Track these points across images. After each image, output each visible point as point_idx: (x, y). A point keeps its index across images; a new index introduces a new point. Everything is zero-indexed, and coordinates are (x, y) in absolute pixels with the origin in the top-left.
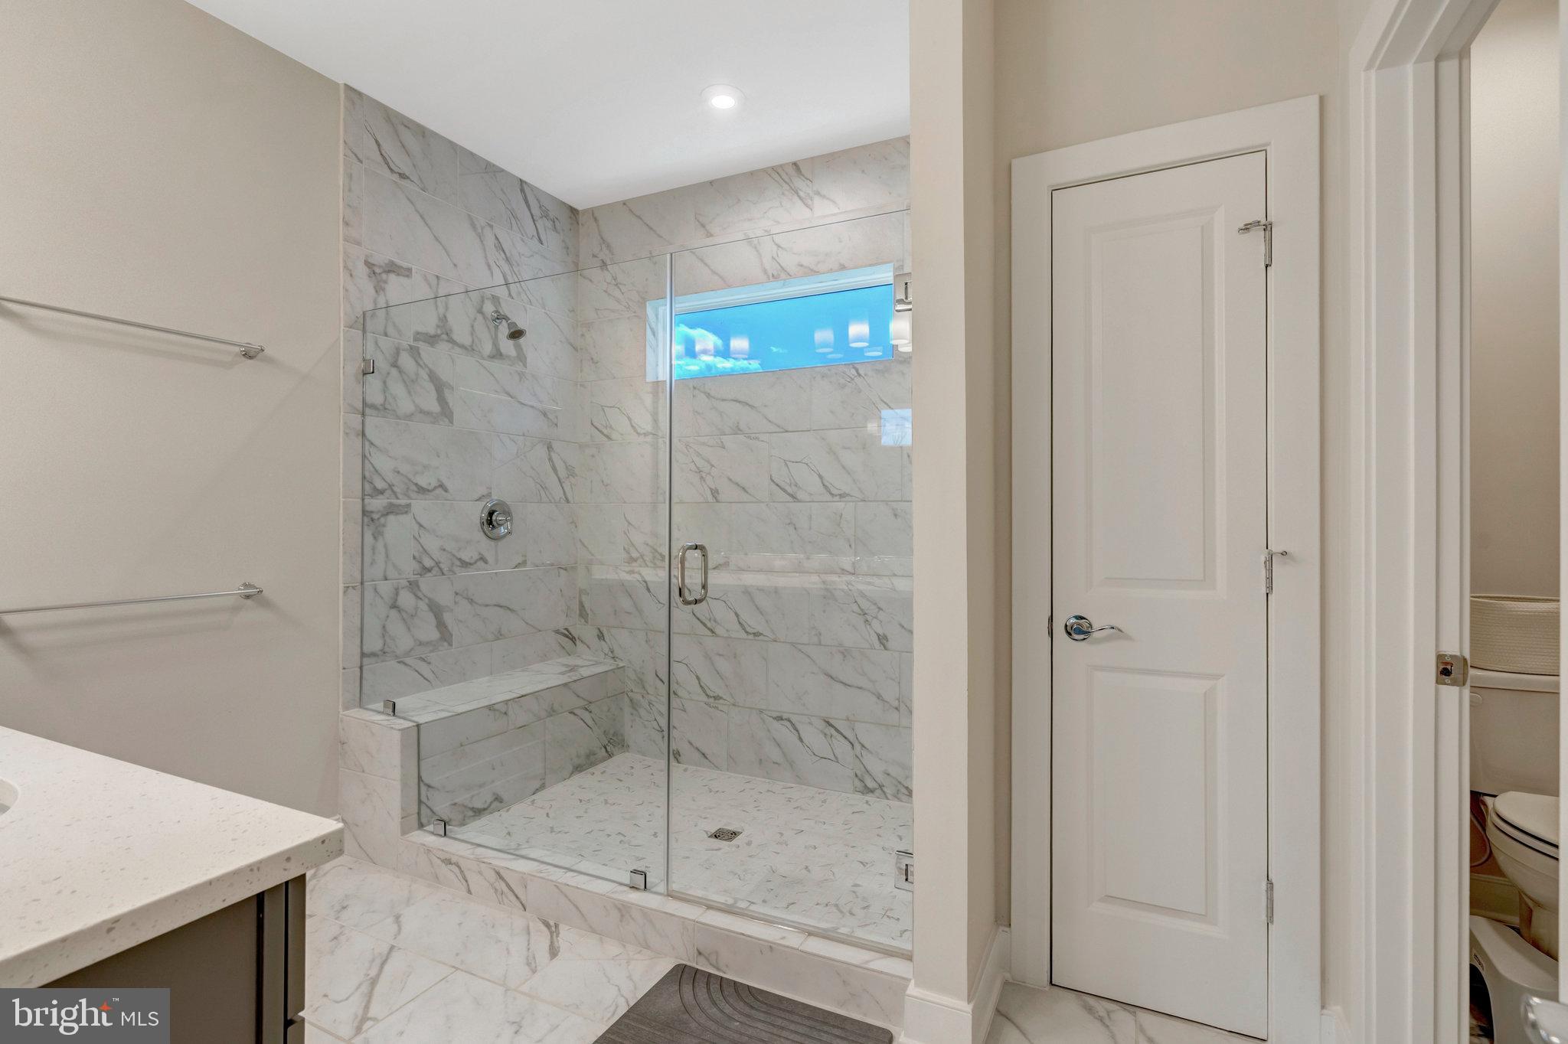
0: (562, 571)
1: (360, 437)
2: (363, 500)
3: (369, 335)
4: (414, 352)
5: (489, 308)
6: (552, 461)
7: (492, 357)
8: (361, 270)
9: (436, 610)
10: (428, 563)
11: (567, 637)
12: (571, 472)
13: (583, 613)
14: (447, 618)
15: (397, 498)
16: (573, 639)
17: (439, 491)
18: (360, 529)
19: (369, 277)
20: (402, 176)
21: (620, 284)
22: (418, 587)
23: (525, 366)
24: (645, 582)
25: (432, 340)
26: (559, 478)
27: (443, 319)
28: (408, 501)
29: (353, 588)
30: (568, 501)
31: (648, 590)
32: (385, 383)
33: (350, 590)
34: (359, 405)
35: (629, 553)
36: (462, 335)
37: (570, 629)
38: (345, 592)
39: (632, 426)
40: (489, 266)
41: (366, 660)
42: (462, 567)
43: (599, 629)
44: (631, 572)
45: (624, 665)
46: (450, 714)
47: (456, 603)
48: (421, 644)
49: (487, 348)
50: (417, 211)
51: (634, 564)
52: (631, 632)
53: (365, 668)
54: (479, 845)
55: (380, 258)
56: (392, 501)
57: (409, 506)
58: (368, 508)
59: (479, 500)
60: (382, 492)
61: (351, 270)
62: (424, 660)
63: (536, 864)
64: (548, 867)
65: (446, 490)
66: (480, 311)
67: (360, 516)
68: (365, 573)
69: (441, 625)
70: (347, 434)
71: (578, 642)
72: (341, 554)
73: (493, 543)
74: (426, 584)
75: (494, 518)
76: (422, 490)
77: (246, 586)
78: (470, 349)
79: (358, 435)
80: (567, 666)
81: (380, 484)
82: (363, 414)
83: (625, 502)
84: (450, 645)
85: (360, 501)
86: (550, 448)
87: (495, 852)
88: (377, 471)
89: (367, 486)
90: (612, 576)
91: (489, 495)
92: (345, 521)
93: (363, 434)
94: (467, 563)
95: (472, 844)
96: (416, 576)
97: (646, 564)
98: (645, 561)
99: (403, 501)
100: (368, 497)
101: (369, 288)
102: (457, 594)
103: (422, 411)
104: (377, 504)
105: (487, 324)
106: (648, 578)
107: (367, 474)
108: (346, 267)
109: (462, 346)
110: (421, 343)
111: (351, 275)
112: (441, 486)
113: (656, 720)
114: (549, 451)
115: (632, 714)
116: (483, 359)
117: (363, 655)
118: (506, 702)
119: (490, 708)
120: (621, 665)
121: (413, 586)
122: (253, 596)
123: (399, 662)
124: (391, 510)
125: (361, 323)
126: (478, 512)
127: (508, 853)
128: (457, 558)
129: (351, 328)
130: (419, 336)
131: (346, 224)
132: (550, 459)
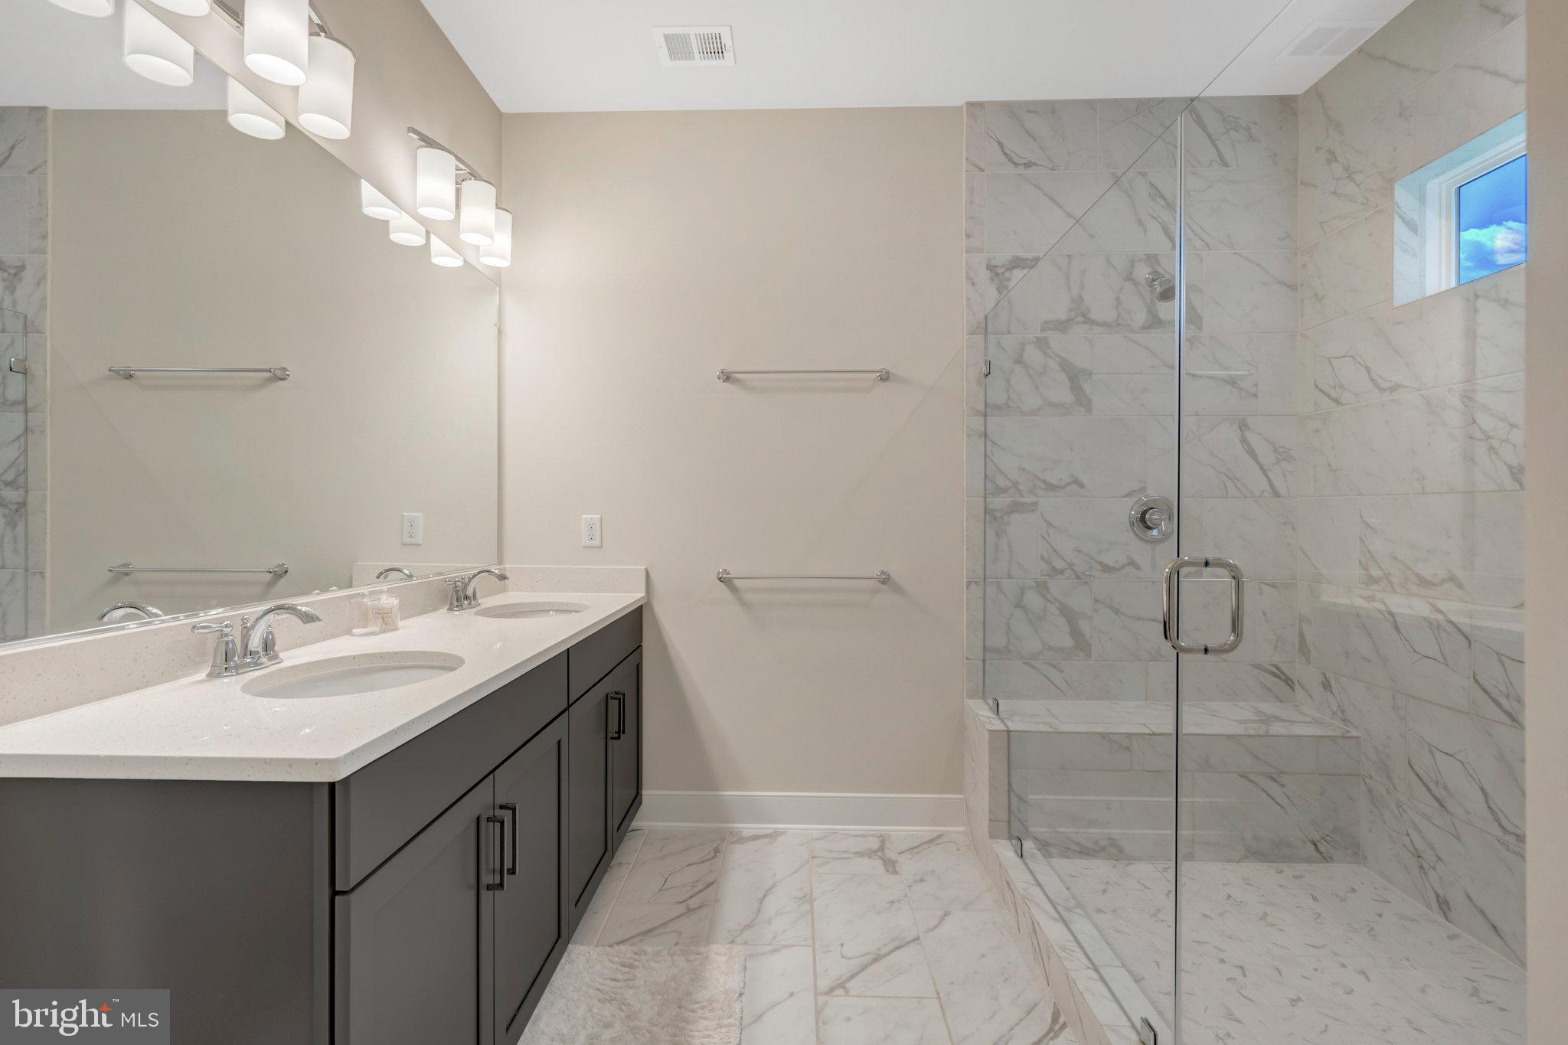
0: (1264, 587)
1: (983, 438)
2: (985, 498)
3: (991, 337)
4: (1042, 344)
5: (1143, 272)
6: (1249, 445)
7: (1147, 327)
8: (984, 275)
9: (1070, 616)
10: (1059, 564)
11: (1276, 675)
12: (1283, 455)
13: (1304, 649)
14: (1084, 625)
15: (1023, 497)
16: (1288, 682)
17: (1074, 487)
18: (983, 526)
19: (992, 280)
20: (1028, 165)
21: (1354, 173)
22: (1047, 589)
23: (1200, 329)
24: (1391, 614)
25: (1063, 326)
26: (1261, 466)
27: (1078, 301)
28: (1035, 499)
29: (976, 583)
30: (1277, 494)
31: (1397, 628)
32: (1008, 381)
33: (973, 585)
34: (981, 407)
35: (1367, 570)
36: (1102, 311)
37: (1282, 667)
38: (967, 586)
39: (1372, 379)
40: (1141, 223)
41: (988, 655)
42: (1105, 571)
43: (1324, 674)
44: (1371, 599)
45: (1358, 734)
46: (1051, 730)
47: (1095, 611)
48: (1051, 648)
49: (1140, 317)
50: (1045, 194)
51: (1375, 587)
52: (1370, 689)
53: (987, 662)
54: (1039, 885)
55: (1002, 258)
56: (1017, 499)
57: (1036, 503)
58: (991, 506)
59: (1128, 495)
60: (1005, 491)
61: (972, 279)
62: (1054, 666)
63: (1070, 938)
64: (1079, 950)
65: (1082, 486)
66: (1129, 278)
67: (983, 515)
68: (987, 569)
69: (1076, 632)
70: (969, 436)
71: (1297, 686)
72: (965, 549)
73: (1148, 547)
74: (1056, 586)
75: (1147, 516)
76: (1051, 487)
77: (883, 572)
78: (1114, 326)
79: (981, 436)
80: (1259, 713)
81: (1002, 482)
82: (985, 416)
83: (1361, 494)
84: (1089, 655)
85: (983, 499)
86: (1243, 426)
87: (1044, 899)
88: (1000, 470)
89: (989, 485)
90: (1344, 600)
91: (1143, 489)
92: (967, 519)
93: (986, 435)
94: (1112, 567)
95: (1036, 880)
96: (1044, 577)
97: (1394, 590)
98: (1391, 583)
99: (1029, 499)
100: (991, 496)
101: (992, 292)
102: (1096, 601)
103: (1051, 404)
104: (999, 502)
105: (1139, 291)
106: (1394, 609)
107: (989, 473)
108: (967, 278)
109: (1105, 324)
110: (1050, 332)
111: (973, 284)
112: (1076, 482)
113: (1408, 835)
114: (1241, 430)
115: (1371, 812)
116: (1133, 331)
117: (985, 649)
118: (1130, 735)
119: (1105, 736)
120: (1354, 733)
121: (1042, 588)
122: (886, 579)
123: (1026, 663)
124: (1016, 508)
125: (984, 328)
126: (1128, 509)
127: (1055, 909)
128: (1096, 561)
129: (972, 334)
130: (1046, 326)
131: (968, 236)
132: (1244, 441)
